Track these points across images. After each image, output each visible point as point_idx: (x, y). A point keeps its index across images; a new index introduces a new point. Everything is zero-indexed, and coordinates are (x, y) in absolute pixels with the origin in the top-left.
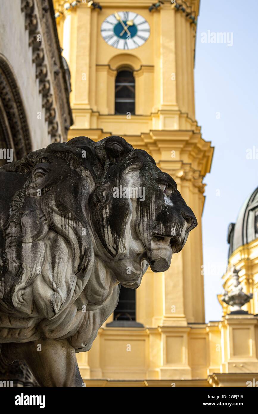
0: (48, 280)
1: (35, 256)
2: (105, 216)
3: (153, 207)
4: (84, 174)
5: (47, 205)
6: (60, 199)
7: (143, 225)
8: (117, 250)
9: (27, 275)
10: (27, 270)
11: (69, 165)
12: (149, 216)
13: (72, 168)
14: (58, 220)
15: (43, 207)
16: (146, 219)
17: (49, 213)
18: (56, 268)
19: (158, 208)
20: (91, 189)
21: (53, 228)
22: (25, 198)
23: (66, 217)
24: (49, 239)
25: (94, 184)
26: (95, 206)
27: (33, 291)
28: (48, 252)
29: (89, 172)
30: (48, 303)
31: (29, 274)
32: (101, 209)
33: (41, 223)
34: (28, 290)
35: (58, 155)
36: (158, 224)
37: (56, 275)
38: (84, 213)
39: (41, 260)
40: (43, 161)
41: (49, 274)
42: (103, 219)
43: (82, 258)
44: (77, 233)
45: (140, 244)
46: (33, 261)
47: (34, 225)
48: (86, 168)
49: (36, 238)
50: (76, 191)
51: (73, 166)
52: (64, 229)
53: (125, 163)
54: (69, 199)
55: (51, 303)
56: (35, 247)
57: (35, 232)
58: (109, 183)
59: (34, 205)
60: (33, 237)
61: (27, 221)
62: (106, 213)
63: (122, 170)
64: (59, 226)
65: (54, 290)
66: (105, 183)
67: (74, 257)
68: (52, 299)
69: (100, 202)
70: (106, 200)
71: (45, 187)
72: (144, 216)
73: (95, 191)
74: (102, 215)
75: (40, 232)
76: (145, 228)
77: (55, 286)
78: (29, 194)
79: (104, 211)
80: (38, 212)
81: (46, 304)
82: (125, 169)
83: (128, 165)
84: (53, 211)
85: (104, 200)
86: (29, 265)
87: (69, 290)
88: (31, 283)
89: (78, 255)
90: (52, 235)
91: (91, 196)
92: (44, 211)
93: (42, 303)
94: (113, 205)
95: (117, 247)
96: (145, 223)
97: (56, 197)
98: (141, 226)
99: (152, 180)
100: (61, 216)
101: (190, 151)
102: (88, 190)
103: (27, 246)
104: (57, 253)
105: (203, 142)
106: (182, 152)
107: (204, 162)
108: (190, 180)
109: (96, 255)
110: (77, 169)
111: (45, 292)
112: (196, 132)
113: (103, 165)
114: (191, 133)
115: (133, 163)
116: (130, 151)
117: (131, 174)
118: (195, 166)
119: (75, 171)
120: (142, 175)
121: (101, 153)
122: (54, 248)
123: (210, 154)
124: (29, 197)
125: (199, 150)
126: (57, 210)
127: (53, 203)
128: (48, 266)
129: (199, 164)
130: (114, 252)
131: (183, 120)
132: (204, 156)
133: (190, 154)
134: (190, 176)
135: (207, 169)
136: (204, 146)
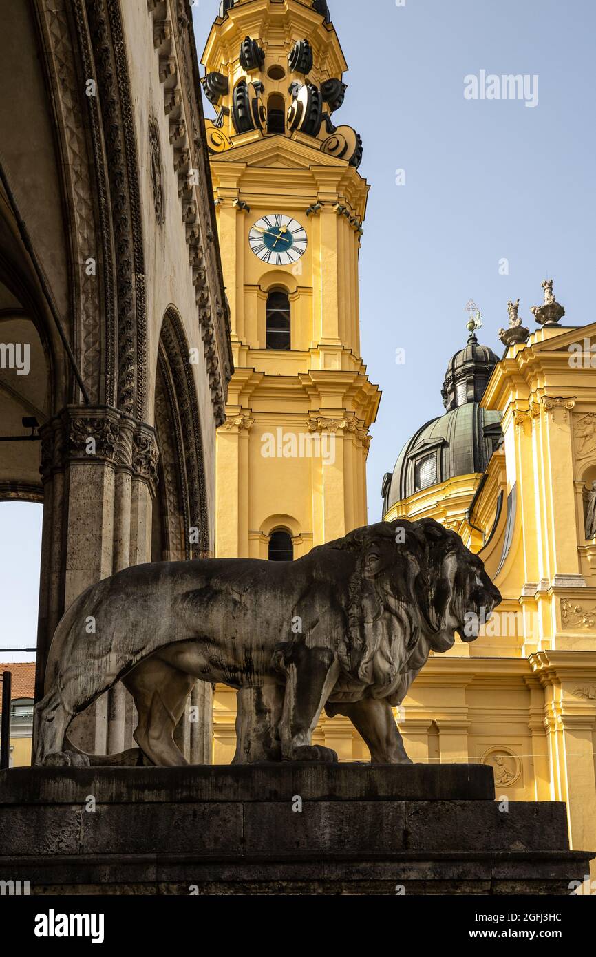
0: (385, 655)
1: (376, 635)
2: (430, 598)
3: (467, 587)
4: (410, 557)
5: (383, 588)
6: (395, 584)
7: (458, 603)
8: (439, 627)
9: (370, 652)
10: (370, 646)
11: (396, 550)
12: (464, 595)
13: (399, 552)
14: (392, 602)
15: (379, 589)
16: (460, 597)
17: (384, 596)
18: (393, 645)
19: (471, 588)
20: (417, 572)
21: (388, 608)
22: (362, 582)
23: (399, 599)
24: (385, 618)
25: (419, 568)
26: (422, 588)
27: (373, 665)
28: (385, 631)
29: (414, 557)
30: (386, 675)
31: (372, 650)
32: (428, 590)
33: (379, 605)
34: (370, 664)
35: (385, 539)
36: (472, 602)
37: (392, 651)
38: (412, 595)
39: (380, 637)
40: (373, 544)
41: (386, 649)
42: (428, 600)
43: (412, 635)
44: (408, 614)
45: (455, 620)
46: (375, 640)
47: (374, 607)
48: (411, 553)
49: (375, 618)
50: (405, 575)
51: (400, 550)
52: (397, 610)
53: (445, 549)
54: (401, 582)
55: (389, 674)
56: (375, 626)
57: (375, 614)
58: (433, 568)
59: (370, 588)
60: (373, 618)
61: (367, 603)
62: (431, 595)
63: (443, 555)
64: (394, 607)
65: (391, 664)
66: (430, 567)
67: (405, 634)
68: (390, 671)
69: (426, 585)
70: (431, 584)
71: (380, 572)
72: (459, 595)
73: (420, 574)
74: (428, 596)
75: (379, 613)
76: (460, 605)
77: (391, 659)
78: (365, 577)
79: (430, 593)
80: (375, 594)
81: (384, 675)
82: (446, 554)
83: (448, 551)
84: (388, 593)
85: (429, 584)
86: (371, 643)
87: (401, 662)
88: (372, 658)
89: (408, 632)
90: (387, 615)
91: (417, 578)
92: (380, 593)
93: (381, 675)
94: (437, 588)
95: (440, 625)
96: (460, 602)
97: (390, 582)
98: (456, 604)
99: (466, 562)
100: (395, 598)
101: (354, 396)
102: (414, 573)
103: (369, 626)
104: (393, 632)
105: (369, 386)
106: (345, 398)
107: (369, 409)
108: (354, 432)
109: (422, 631)
110: (404, 554)
111: (383, 665)
112: (361, 374)
113: (423, 548)
114: (356, 375)
115: (453, 549)
116: (449, 536)
117: (450, 559)
118: (359, 415)
119: (402, 555)
120: (458, 558)
121: (421, 537)
122: (390, 627)
123: (377, 401)
124: (365, 580)
125: (364, 395)
126: (392, 593)
127: (388, 587)
128: (385, 643)
129: (364, 412)
130: (437, 629)
131: (347, 357)
132: (370, 403)
133: (354, 400)
134: (353, 428)
135: (372, 418)
136: (370, 390)
